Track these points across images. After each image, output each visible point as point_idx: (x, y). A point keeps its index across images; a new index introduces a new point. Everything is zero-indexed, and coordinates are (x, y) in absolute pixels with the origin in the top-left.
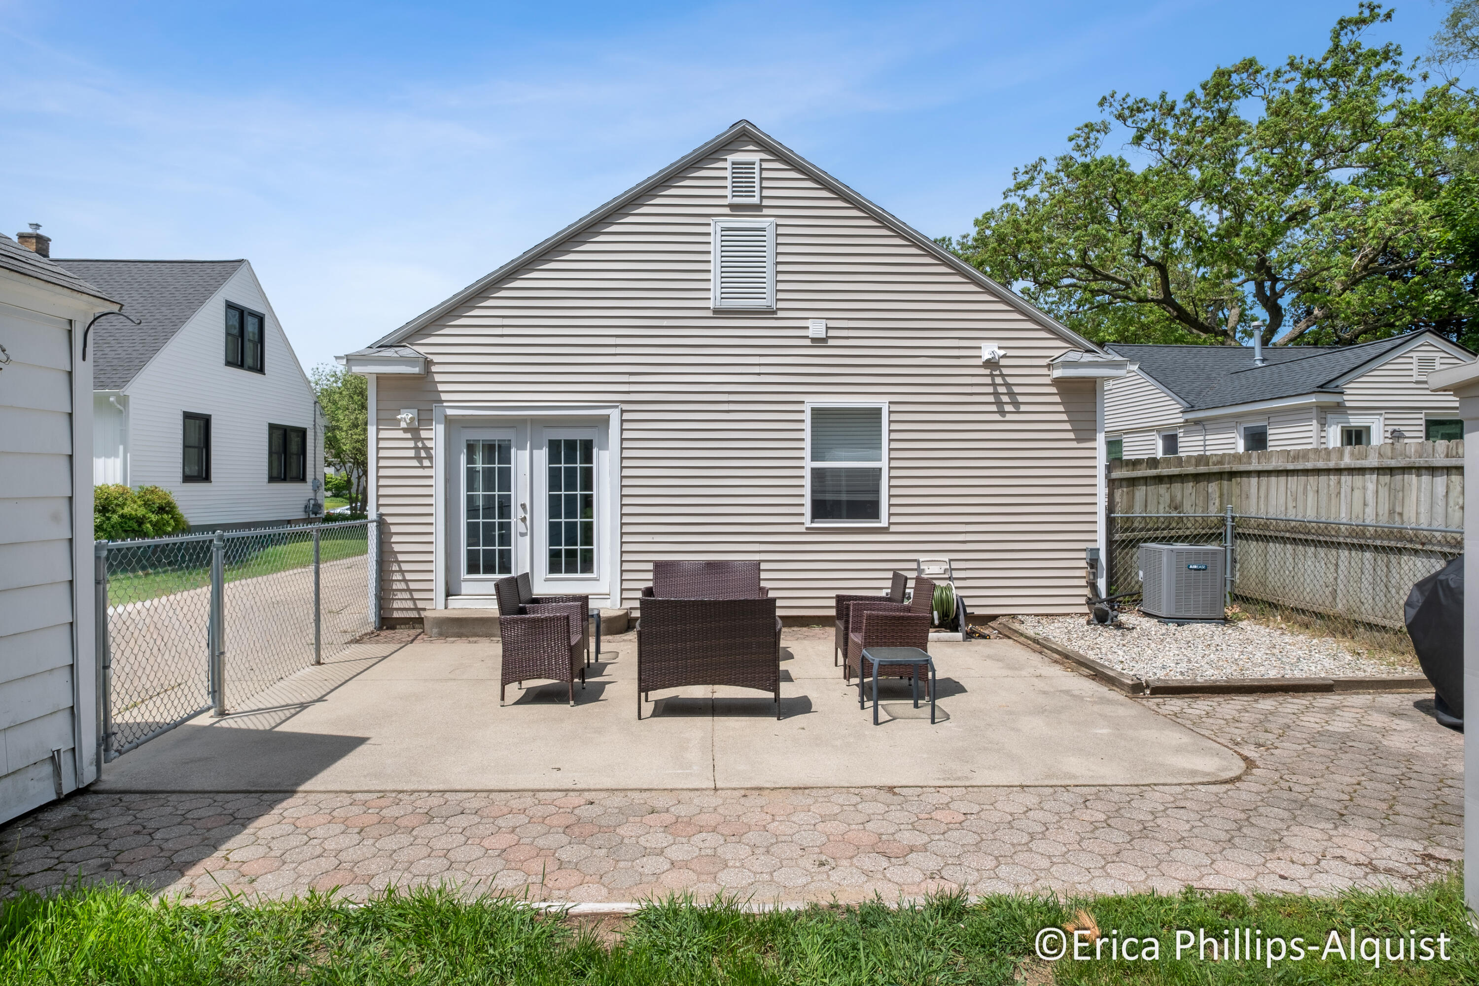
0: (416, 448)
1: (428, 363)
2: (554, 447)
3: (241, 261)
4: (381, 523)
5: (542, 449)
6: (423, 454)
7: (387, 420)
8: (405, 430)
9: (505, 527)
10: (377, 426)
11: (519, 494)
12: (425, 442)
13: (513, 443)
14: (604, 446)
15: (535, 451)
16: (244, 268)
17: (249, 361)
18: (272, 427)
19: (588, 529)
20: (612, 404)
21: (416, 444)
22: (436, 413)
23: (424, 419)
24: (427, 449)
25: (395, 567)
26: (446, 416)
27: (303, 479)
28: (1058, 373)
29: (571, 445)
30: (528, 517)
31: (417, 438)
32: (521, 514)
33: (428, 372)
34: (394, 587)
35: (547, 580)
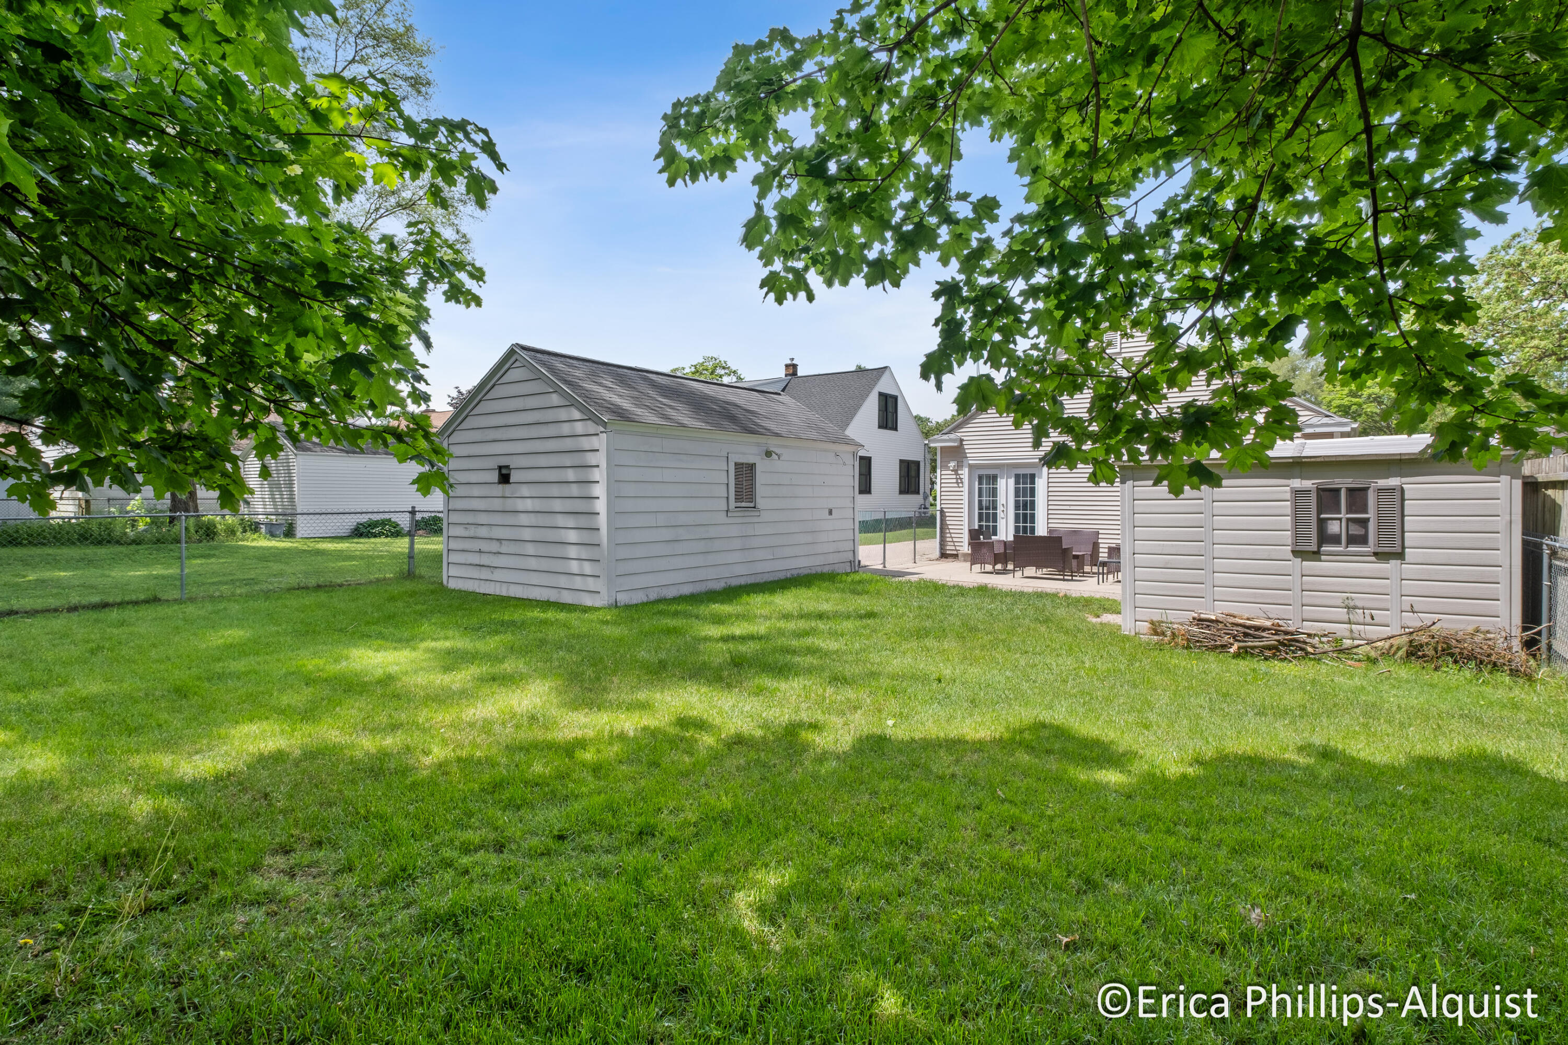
0: (956, 479)
1: (962, 440)
2: (1017, 477)
3: (886, 368)
4: (942, 511)
5: (1011, 478)
6: (959, 481)
7: (944, 467)
8: (952, 471)
9: (995, 515)
10: (941, 469)
11: (1001, 499)
12: (960, 476)
13: (999, 476)
14: (1040, 477)
15: (1009, 480)
16: (887, 372)
17: (890, 425)
18: (901, 461)
19: (1033, 516)
21: (956, 477)
22: (965, 463)
23: (960, 466)
24: (961, 479)
25: (947, 531)
26: (969, 464)
27: (918, 493)
29: (1025, 476)
30: (1005, 510)
31: (957, 474)
32: (1002, 509)
33: (962, 445)
34: (947, 544)
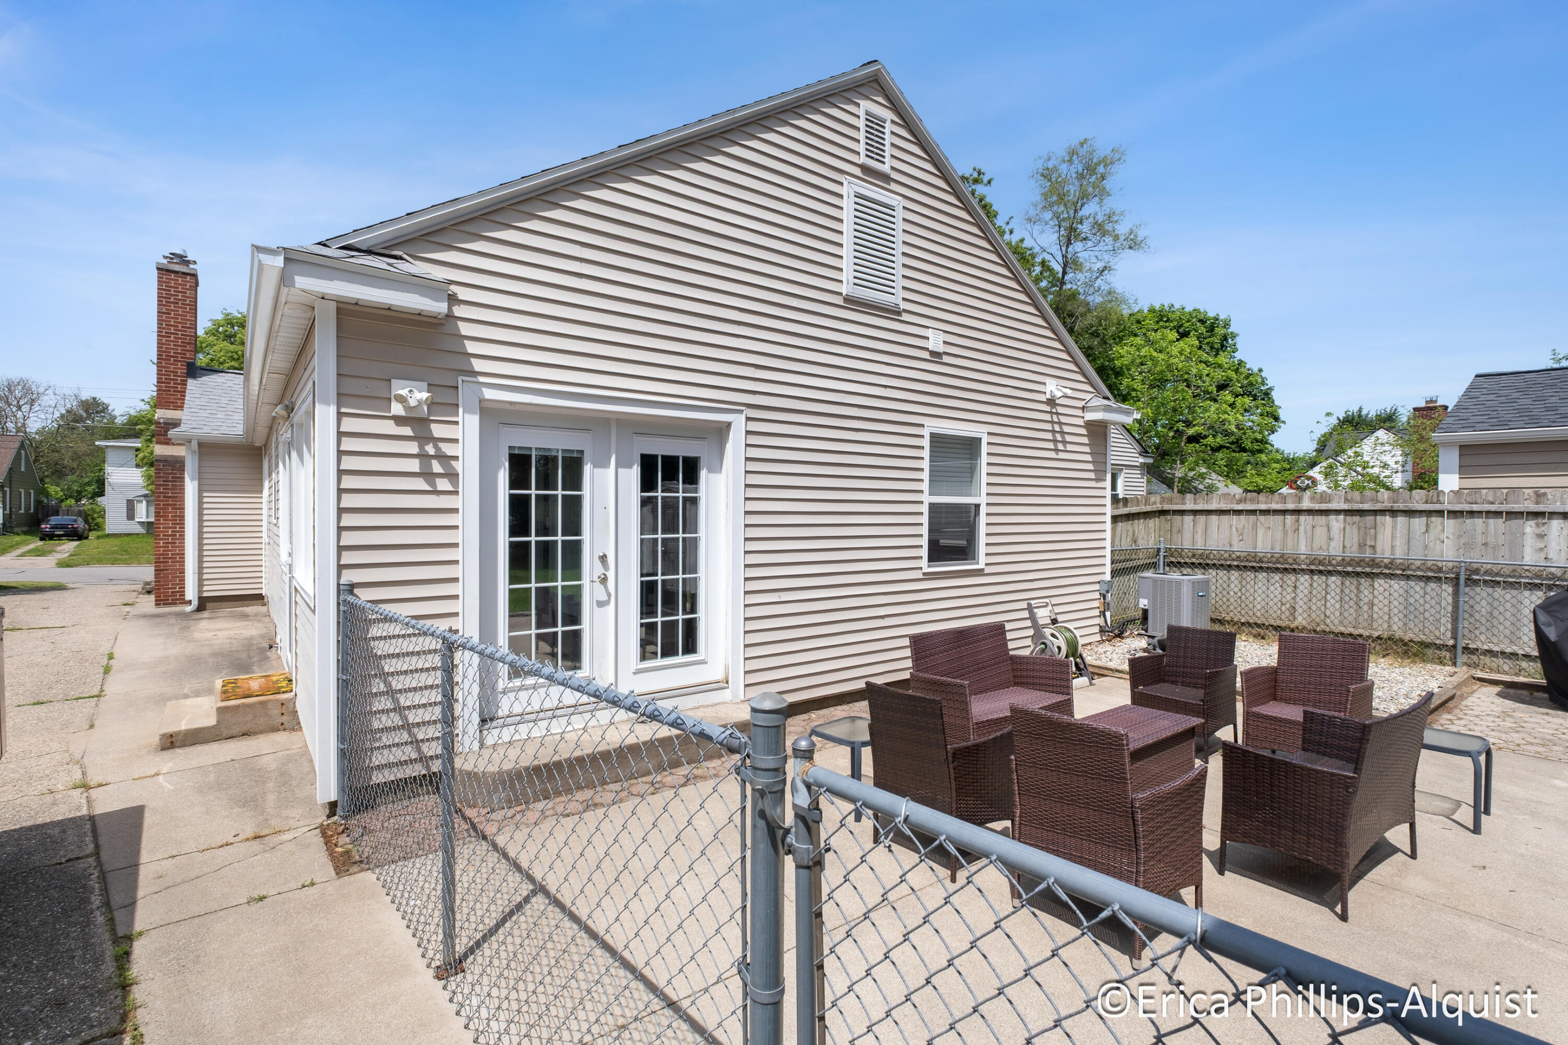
0: (423, 456)
1: (450, 300)
2: (648, 464)
5: (630, 467)
6: (437, 468)
7: (360, 396)
8: (399, 420)
9: (574, 594)
10: (338, 408)
11: (596, 538)
12: (441, 445)
13: (587, 457)
14: (717, 468)
15: (620, 470)
19: (692, 589)
20: (735, 408)
21: (421, 447)
22: (465, 393)
23: (442, 403)
24: (444, 458)
25: (378, 686)
26: (481, 401)
28: (1090, 416)
29: (670, 463)
30: (611, 575)
31: (424, 437)
32: (599, 570)
33: (450, 317)
34: (376, 725)
35: (638, 672)
